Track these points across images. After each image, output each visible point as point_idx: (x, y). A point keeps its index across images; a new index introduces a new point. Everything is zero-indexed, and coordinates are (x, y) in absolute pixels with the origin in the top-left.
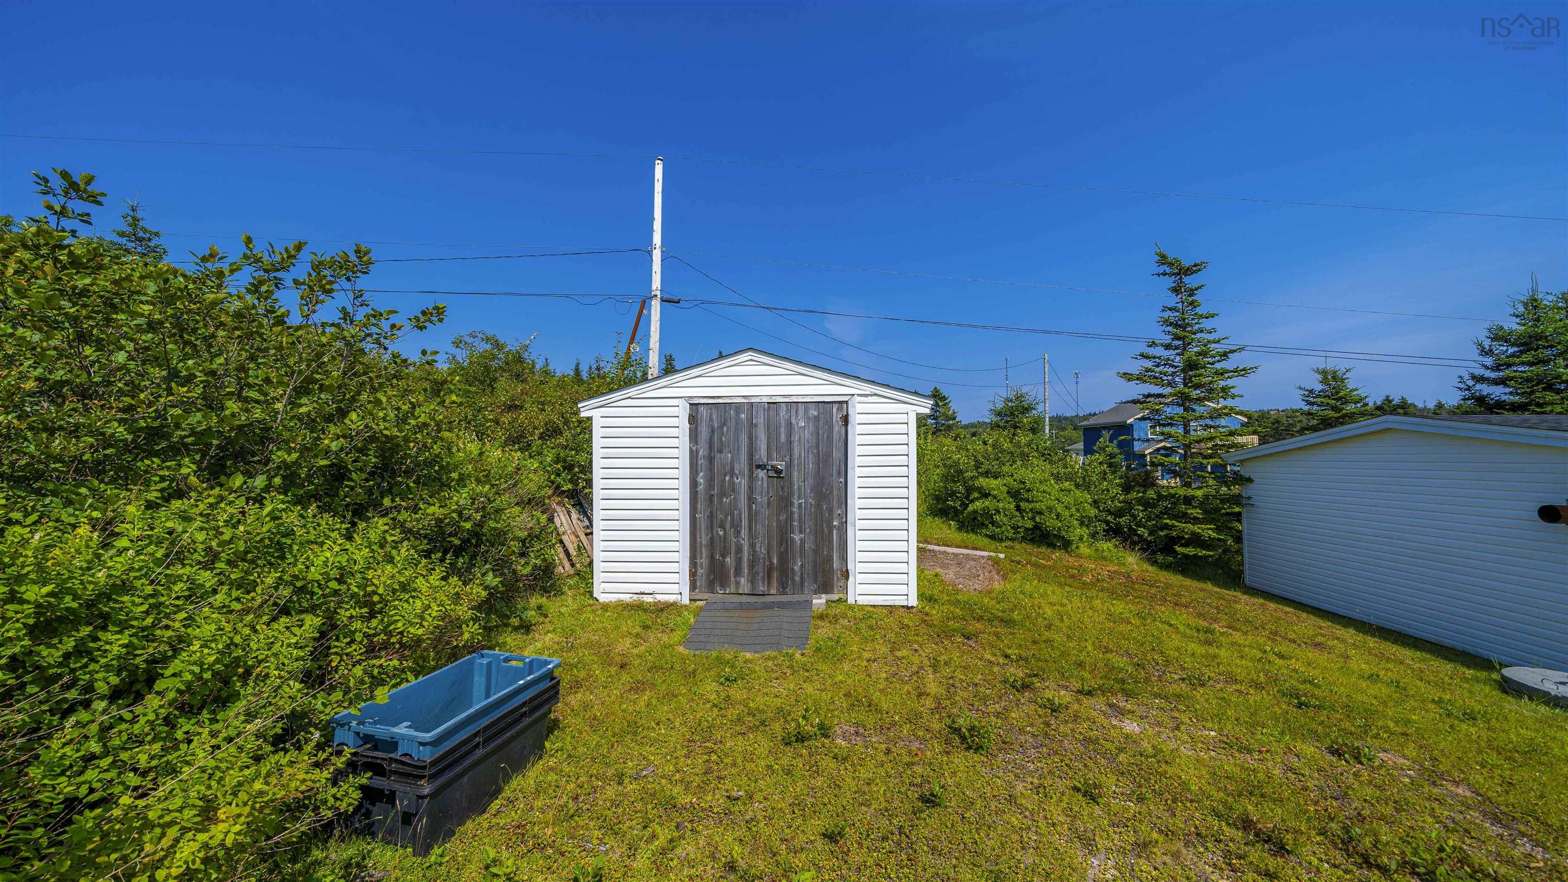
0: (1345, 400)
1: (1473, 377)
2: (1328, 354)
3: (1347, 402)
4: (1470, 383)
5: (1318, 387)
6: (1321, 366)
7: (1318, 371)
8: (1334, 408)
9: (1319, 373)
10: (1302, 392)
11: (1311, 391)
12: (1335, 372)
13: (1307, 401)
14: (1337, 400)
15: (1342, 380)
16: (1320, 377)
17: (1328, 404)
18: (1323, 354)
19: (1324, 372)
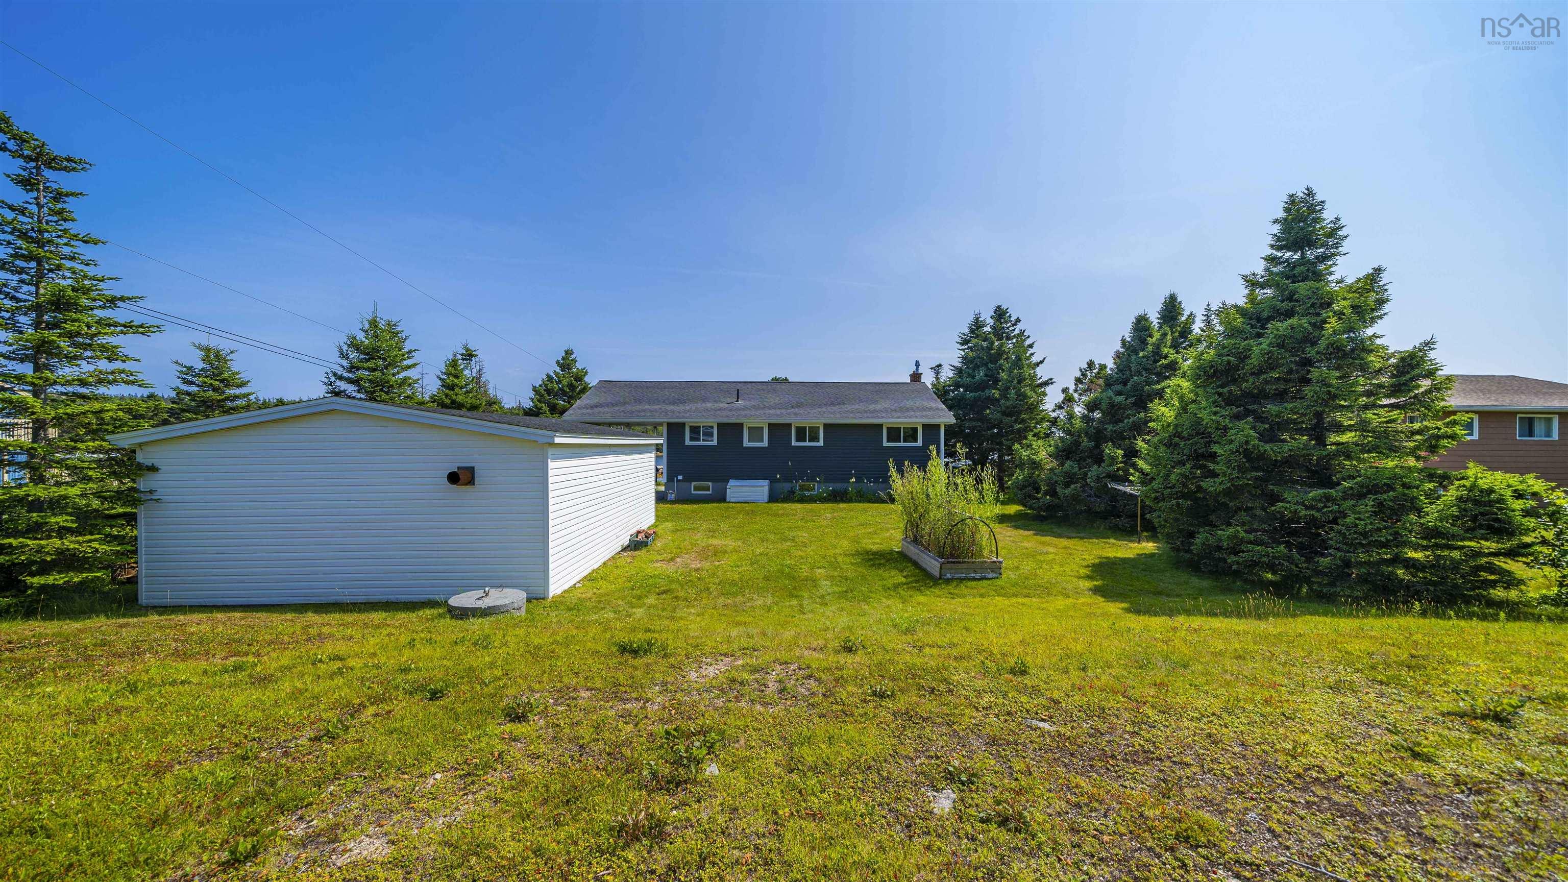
0: (227, 383)
1: (335, 374)
2: (211, 331)
3: (228, 386)
4: (333, 379)
5: (199, 365)
6: (205, 342)
7: (199, 347)
8: (215, 390)
9: (201, 350)
10: (180, 368)
11: (190, 368)
12: (218, 352)
13: (184, 379)
14: (221, 381)
15: (226, 361)
16: (201, 354)
17: (211, 384)
18: (207, 330)
19: (207, 350)
